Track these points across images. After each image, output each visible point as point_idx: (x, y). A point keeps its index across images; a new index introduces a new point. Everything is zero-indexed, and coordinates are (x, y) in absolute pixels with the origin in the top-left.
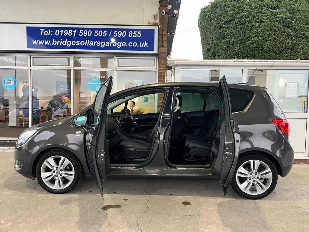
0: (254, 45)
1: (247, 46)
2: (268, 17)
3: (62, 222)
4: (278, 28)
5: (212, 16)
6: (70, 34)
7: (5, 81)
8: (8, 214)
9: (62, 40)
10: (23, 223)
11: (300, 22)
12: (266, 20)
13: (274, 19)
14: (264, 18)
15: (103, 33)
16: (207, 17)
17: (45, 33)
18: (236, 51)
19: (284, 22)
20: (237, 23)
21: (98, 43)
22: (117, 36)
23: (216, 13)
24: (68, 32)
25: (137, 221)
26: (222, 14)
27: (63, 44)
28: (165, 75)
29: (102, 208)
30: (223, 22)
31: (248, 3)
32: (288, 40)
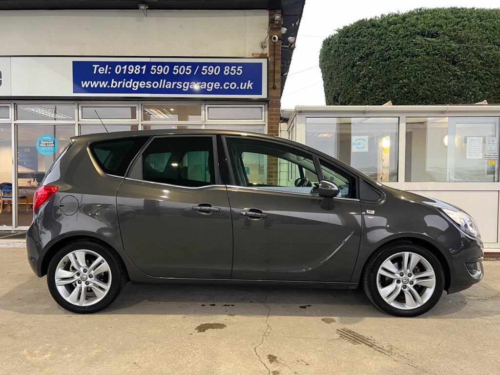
0: (403, 89)
1: (393, 92)
2: (424, 49)
3: (134, 352)
4: (438, 64)
5: (341, 50)
6: (137, 71)
7: (40, 142)
8: (46, 340)
9: (125, 80)
10: (69, 353)
11: (470, 56)
12: (421, 53)
13: (433, 52)
14: (418, 51)
15: (186, 69)
16: (332, 52)
17: (100, 70)
18: (376, 99)
19: (447, 56)
20: (378, 59)
21: (178, 84)
22: (207, 73)
23: (346, 45)
24: (135, 69)
25: (255, 348)
26: (356, 46)
27: (127, 87)
28: (278, 131)
29: (196, 329)
30: (358, 58)
31: (394, 29)
32: (453, 82)
